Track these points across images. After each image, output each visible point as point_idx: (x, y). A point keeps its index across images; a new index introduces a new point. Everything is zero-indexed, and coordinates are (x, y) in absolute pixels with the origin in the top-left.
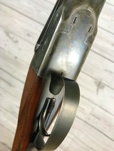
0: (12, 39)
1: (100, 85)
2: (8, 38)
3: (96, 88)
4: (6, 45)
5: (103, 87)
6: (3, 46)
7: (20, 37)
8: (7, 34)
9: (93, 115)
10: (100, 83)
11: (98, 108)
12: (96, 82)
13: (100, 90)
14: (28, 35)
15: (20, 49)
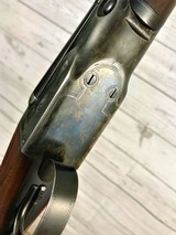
0: (15, 48)
1: (145, 132)
2: (9, 46)
3: (138, 135)
4: (6, 58)
5: (149, 136)
6: (3, 60)
7: (28, 47)
8: (9, 39)
9: (132, 178)
10: (146, 128)
11: (139, 167)
12: (139, 127)
13: (145, 140)
14: (40, 44)
15: (27, 66)
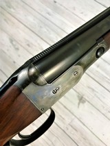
0: (14, 46)
1: (81, 100)
2: (11, 44)
3: (78, 101)
4: (8, 50)
5: (84, 102)
6: (6, 51)
7: (21, 46)
8: (11, 41)
9: (72, 126)
10: (82, 97)
11: (77, 120)
12: (78, 97)
13: (81, 104)
14: (28, 45)
15: (19, 56)
